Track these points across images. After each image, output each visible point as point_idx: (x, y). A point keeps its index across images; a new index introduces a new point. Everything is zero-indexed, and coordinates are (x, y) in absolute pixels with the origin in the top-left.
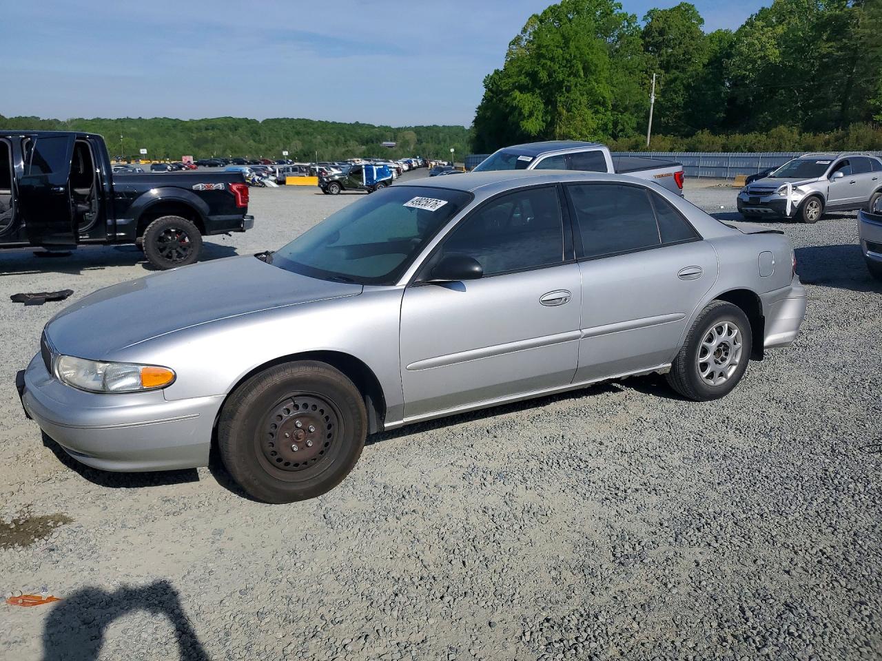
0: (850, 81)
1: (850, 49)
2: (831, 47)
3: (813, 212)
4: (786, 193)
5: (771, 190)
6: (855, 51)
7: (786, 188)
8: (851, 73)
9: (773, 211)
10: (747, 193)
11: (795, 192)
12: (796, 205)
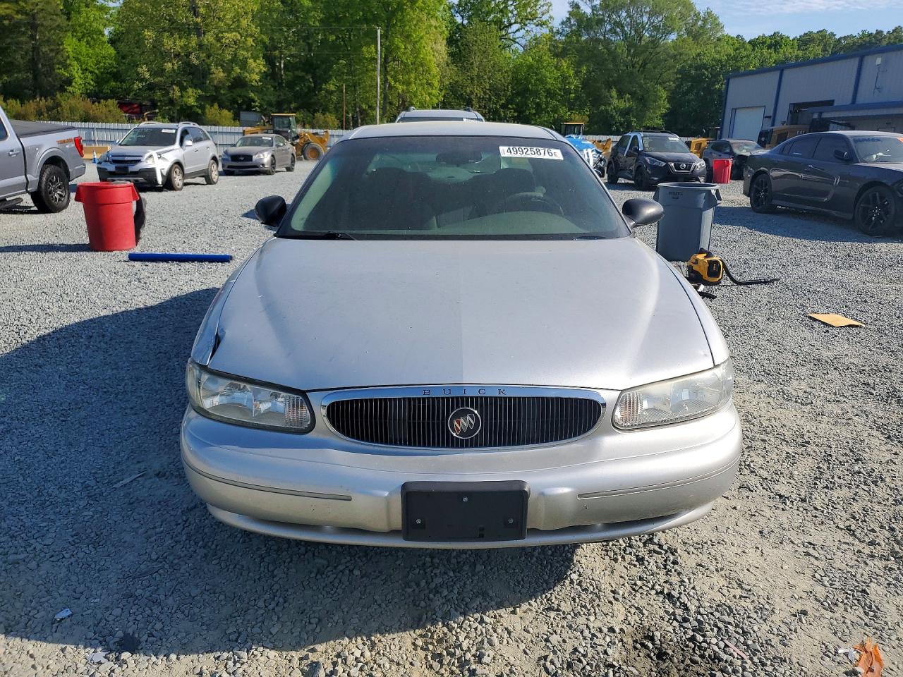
0: (35, 49)
1: (27, 14)
2: (8, 8)
3: (178, 180)
4: (153, 162)
5: (137, 158)
6: (33, 15)
7: (151, 156)
8: (35, 40)
9: (144, 181)
10: (110, 162)
11: (160, 160)
12: (165, 174)
